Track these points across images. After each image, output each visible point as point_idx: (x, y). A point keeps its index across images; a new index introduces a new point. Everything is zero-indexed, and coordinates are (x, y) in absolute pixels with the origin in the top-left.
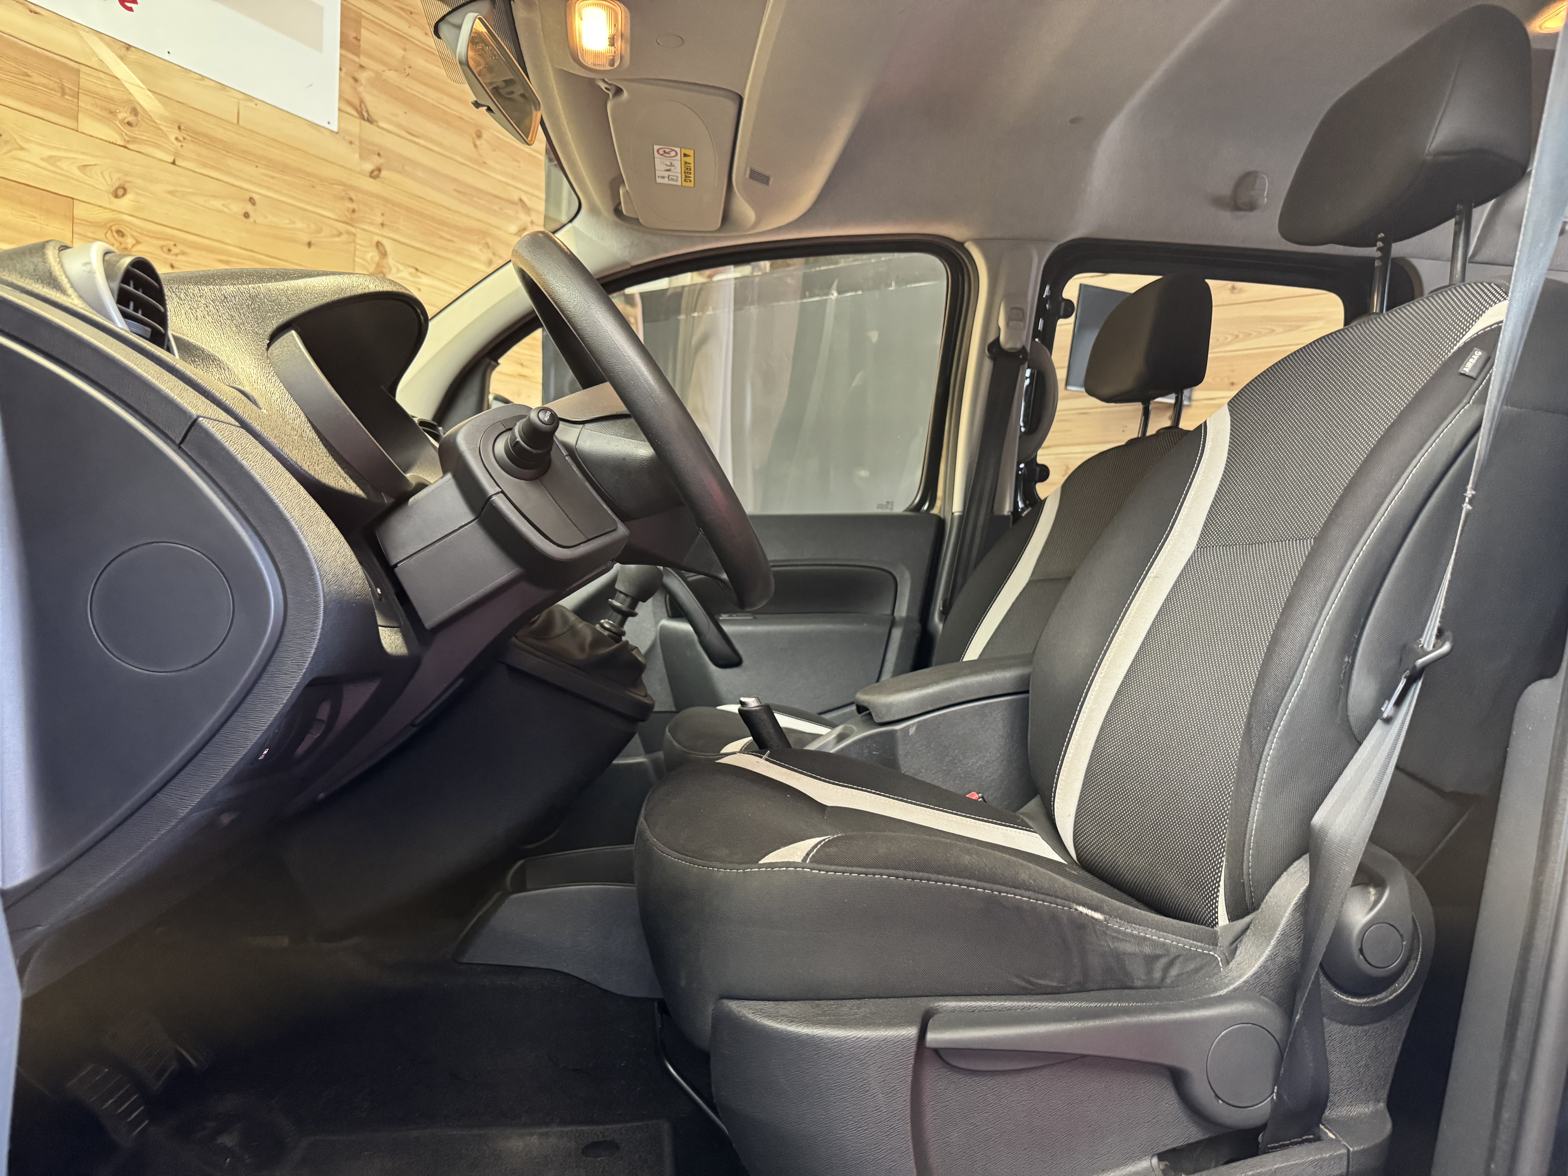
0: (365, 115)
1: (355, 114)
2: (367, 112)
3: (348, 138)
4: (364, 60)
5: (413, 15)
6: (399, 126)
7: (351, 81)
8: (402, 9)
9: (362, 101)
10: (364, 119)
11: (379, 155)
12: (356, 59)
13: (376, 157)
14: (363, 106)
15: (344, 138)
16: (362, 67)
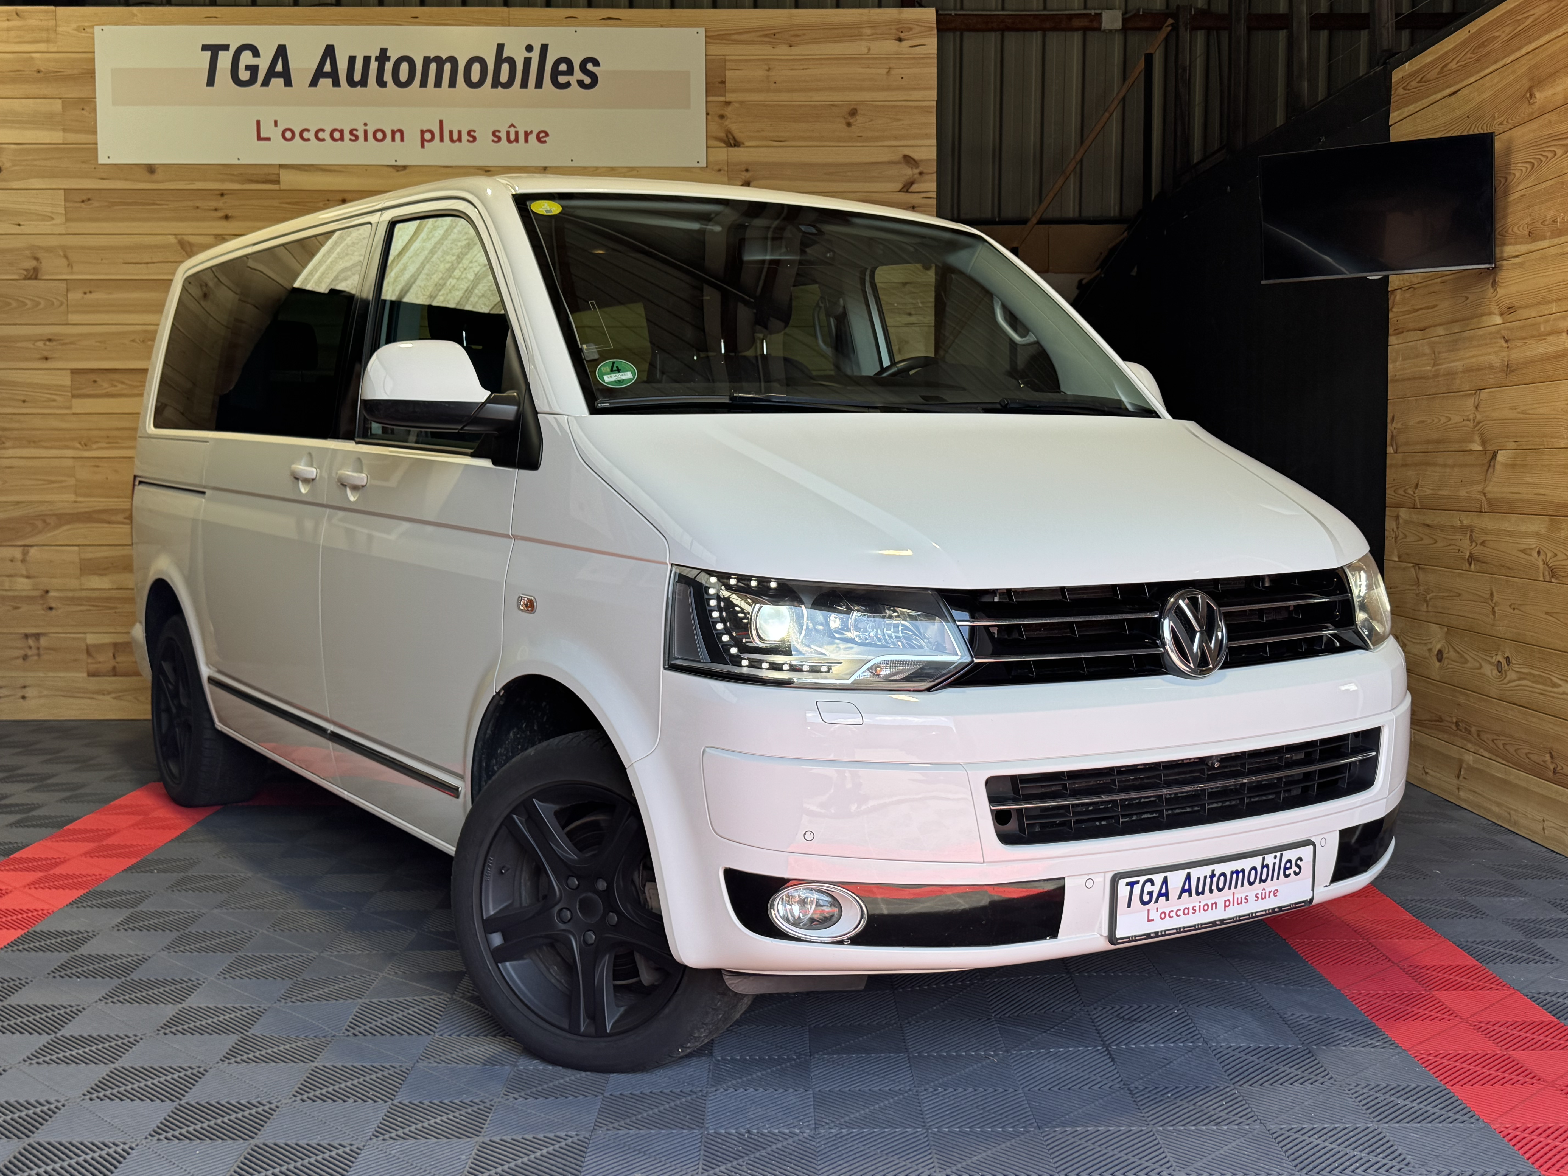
0: (732, 142)
1: (723, 145)
2: (734, 138)
3: (717, 167)
4: (729, 97)
5: (777, 36)
6: (765, 138)
7: (717, 119)
8: (766, 36)
9: (728, 132)
10: (731, 146)
11: (747, 170)
12: (722, 99)
13: (744, 173)
14: (730, 136)
15: (713, 170)
16: (728, 103)
